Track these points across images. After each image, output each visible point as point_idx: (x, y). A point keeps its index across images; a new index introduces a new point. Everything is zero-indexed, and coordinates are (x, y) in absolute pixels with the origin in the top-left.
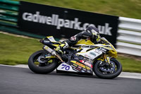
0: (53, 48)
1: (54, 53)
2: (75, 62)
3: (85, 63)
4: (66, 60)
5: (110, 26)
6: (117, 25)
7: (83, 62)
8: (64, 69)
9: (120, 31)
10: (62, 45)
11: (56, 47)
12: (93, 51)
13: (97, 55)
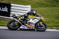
0: (18, 19)
1: (18, 21)
2: (27, 25)
3: (32, 25)
4: (23, 24)
5: (7, 8)
6: (10, 7)
7: (31, 25)
8: (23, 28)
9: (11, 10)
10: (21, 18)
11: (19, 19)
12: (35, 20)
13: (37, 22)
